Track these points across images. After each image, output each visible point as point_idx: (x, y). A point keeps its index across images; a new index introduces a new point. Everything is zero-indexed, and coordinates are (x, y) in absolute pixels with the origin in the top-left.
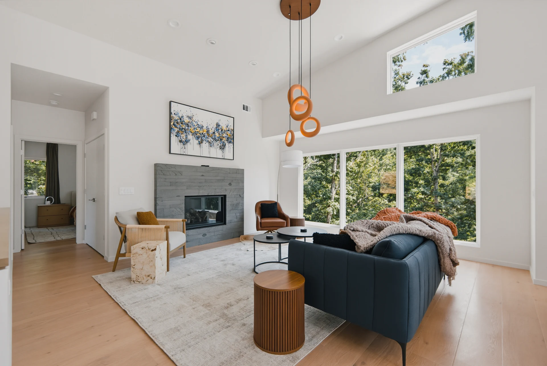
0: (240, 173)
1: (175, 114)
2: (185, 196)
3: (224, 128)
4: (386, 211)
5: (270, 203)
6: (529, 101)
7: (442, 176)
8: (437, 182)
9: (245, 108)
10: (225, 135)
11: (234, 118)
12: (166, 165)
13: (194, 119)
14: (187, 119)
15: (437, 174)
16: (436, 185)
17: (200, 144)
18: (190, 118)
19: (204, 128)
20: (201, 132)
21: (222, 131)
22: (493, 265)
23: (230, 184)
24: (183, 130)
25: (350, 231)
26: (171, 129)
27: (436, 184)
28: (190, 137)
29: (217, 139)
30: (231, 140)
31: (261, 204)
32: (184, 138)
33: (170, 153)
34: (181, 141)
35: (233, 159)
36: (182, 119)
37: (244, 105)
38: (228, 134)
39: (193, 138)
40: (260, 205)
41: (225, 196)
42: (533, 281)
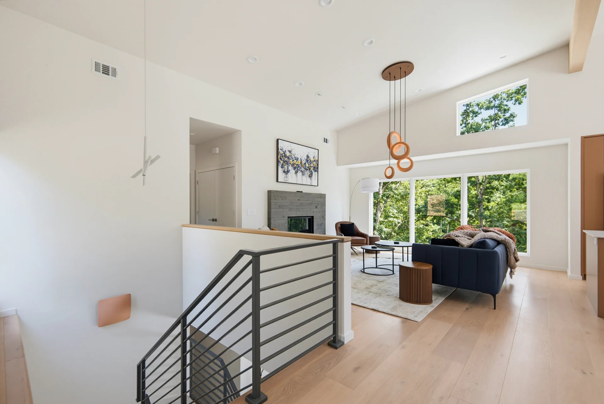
0: (323, 196)
1: (281, 149)
2: (288, 217)
3: (312, 159)
4: (462, 227)
5: (348, 224)
6: (566, 145)
7: (486, 199)
8: (481, 205)
9: (326, 141)
10: (312, 165)
11: (318, 150)
12: (276, 191)
13: (293, 152)
14: (288, 152)
15: (482, 197)
16: (481, 208)
17: (296, 173)
18: (290, 152)
19: (299, 160)
20: (297, 163)
21: (310, 161)
22: (540, 269)
23: (316, 207)
24: (286, 162)
25: (454, 237)
26: (278, 162)
27: (481, 206)
28: (290, 168)
29: (307, 169)
30: (316, 169)
31: (341, 225)
32: (287, 168)
33: (277, 181)
34: (284, 172)
35: (318, 186)
36: (285, 153)
37: (324, 138)
38: (315, 164)
39: (292, 169)
40: (339, 226)
41: (313, 217)
42: (569, 276)
